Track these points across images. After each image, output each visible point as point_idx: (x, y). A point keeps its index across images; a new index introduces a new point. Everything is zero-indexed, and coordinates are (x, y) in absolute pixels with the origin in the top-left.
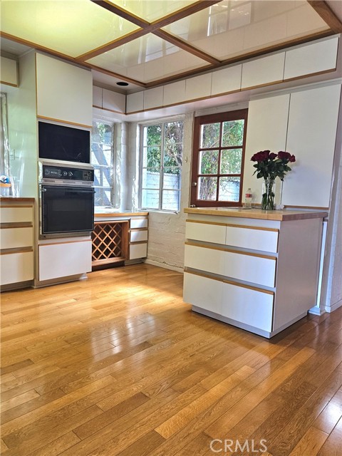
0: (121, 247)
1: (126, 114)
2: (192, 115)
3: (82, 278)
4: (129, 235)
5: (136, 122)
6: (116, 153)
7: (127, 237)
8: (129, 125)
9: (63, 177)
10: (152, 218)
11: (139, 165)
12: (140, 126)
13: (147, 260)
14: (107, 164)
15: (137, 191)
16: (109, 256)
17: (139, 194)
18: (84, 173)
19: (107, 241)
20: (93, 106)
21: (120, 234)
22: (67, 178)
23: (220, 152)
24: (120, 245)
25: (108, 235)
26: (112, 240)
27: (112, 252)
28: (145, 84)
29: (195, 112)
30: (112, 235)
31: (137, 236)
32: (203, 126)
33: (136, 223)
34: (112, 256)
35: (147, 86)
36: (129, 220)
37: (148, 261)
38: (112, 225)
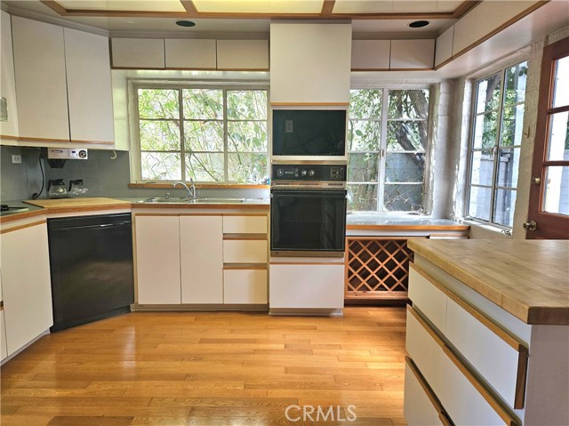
1: (434, 69)
2: (543, 43)
3: (335, 314)
5: (464, 77)
6: (432, 131)
8: (455, 82)
9: (301, 178)
11: (469, 146)
12: (473, 80)
14: (414, 149)
15: (461, 187)
16: (394, 287)
17: (466, 195)
18: (332, 170)
22: (307, 178)
25: (391, 257)
27: (399, 282)
35: (458, 15)
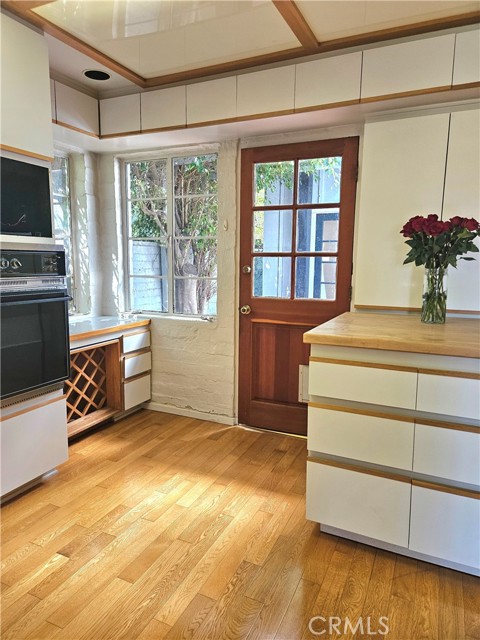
0: (105, 391)
1: (100, 137)
2: (235, 145)
3: (48, 475)
4: (122, 365)
5: (113, 154)
7: (116, 370)
8: (97, 157)
10: (158, 329)
11: (123, 233)
12: (121, 161)
13: (151, 403)
15: (121, 279)
16: (86, 410)
17: (125, 287)
18: (44, 260)
19: (82, 383)
20: (53, 121)
21: (103, 366)
22: (8, 272)
23: (294, 214)
24: (104, 387)
25: (82, 372)
26: (90, 380)
27: (91, 402)
28: (145, 80)
29: (239, 140)
30: (88, 372)
31: (135, 365)
32: (256, 166)
33: (132, 342)
34: (92, 410)
35: (147, 84)
36: (121, 339)
37: (153, 406)
38: (89, 352)
